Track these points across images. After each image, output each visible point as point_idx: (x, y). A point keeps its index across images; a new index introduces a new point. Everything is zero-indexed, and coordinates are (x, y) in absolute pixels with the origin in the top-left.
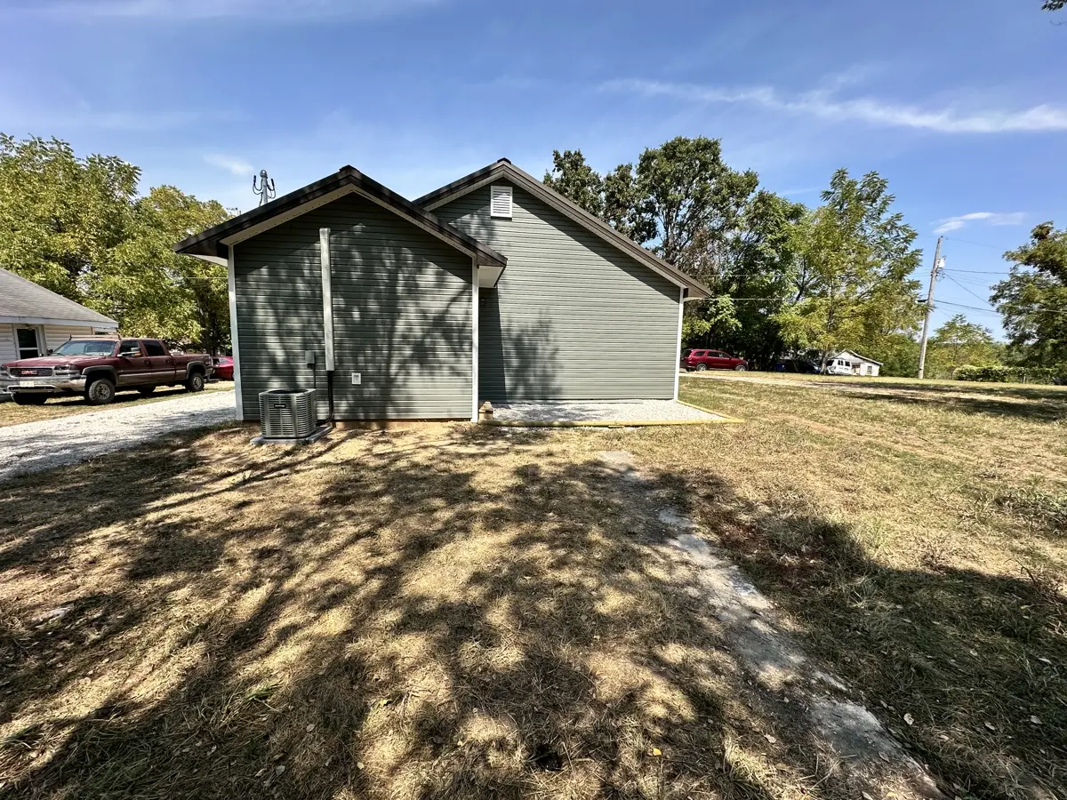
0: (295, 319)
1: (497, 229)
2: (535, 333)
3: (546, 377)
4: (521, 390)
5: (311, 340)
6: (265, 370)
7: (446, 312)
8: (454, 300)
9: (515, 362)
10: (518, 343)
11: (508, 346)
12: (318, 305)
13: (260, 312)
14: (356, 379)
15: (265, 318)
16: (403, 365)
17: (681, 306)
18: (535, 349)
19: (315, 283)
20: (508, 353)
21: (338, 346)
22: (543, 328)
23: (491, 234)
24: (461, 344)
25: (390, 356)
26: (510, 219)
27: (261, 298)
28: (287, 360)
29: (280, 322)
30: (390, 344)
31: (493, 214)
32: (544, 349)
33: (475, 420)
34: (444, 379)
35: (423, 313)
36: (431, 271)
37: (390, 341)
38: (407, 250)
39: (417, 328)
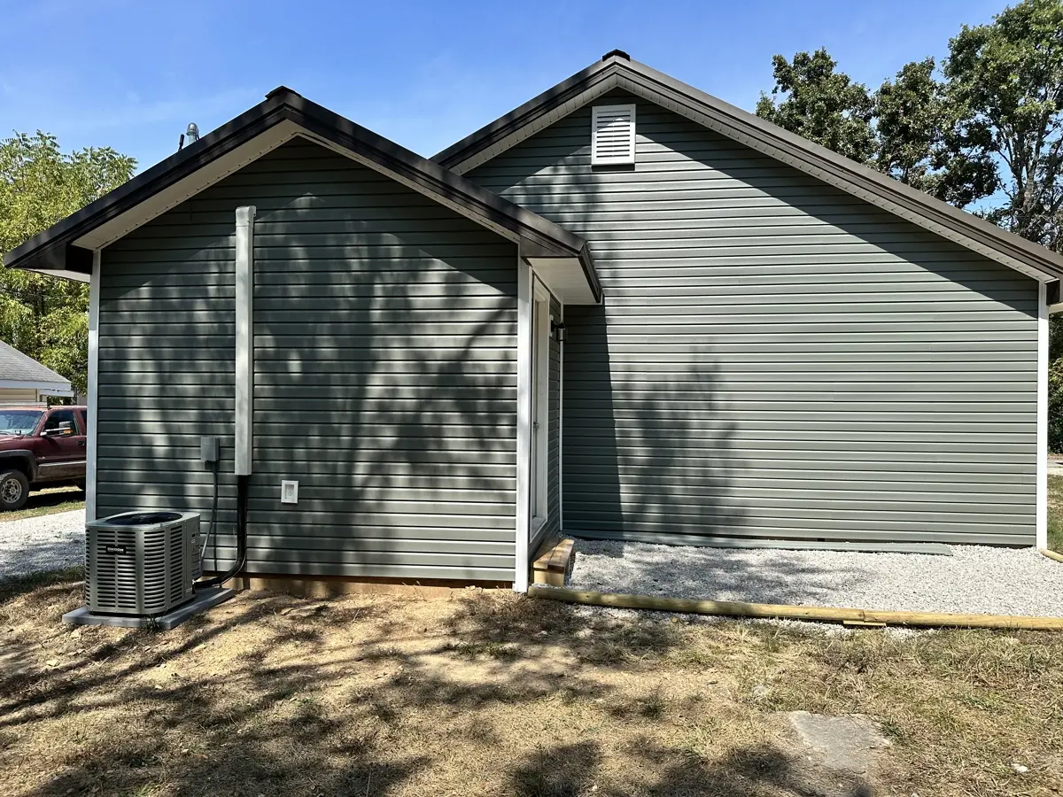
0: (188, 378)
1: (605, 188)
2: (685, 391)
3: (709, 487)
4: (654, 511)
5: (215, 416)
6: (134, 473)
7: (464, 356)
8: (480, 332)
9: (640, 453)
10: (647, 413)
11: (625, 420)
12: (227, 352)
13: (134, 365)
14: (289, 493)
15: (141, 375)
16: (379, 467)
17: (1043, 325)
18: (684, 426)
19: (226, 309)
20: (625, 434)
21: (259, 427)
22: (701, 382)
23: (592, 201)
24: (494, 422)
25: (354, 447)
26: (629, 167)
27: (137, 341)
28: (172, 455)
29: (163, 383)
30: (356, 424)
31: (596, 161)
32: (702, 426)
33: (521, 585)
34: (456, 493)
35: (420, 361)
36: (434, 276)
37: (357, 417)
38: (389, 238)
39: (406, 392)
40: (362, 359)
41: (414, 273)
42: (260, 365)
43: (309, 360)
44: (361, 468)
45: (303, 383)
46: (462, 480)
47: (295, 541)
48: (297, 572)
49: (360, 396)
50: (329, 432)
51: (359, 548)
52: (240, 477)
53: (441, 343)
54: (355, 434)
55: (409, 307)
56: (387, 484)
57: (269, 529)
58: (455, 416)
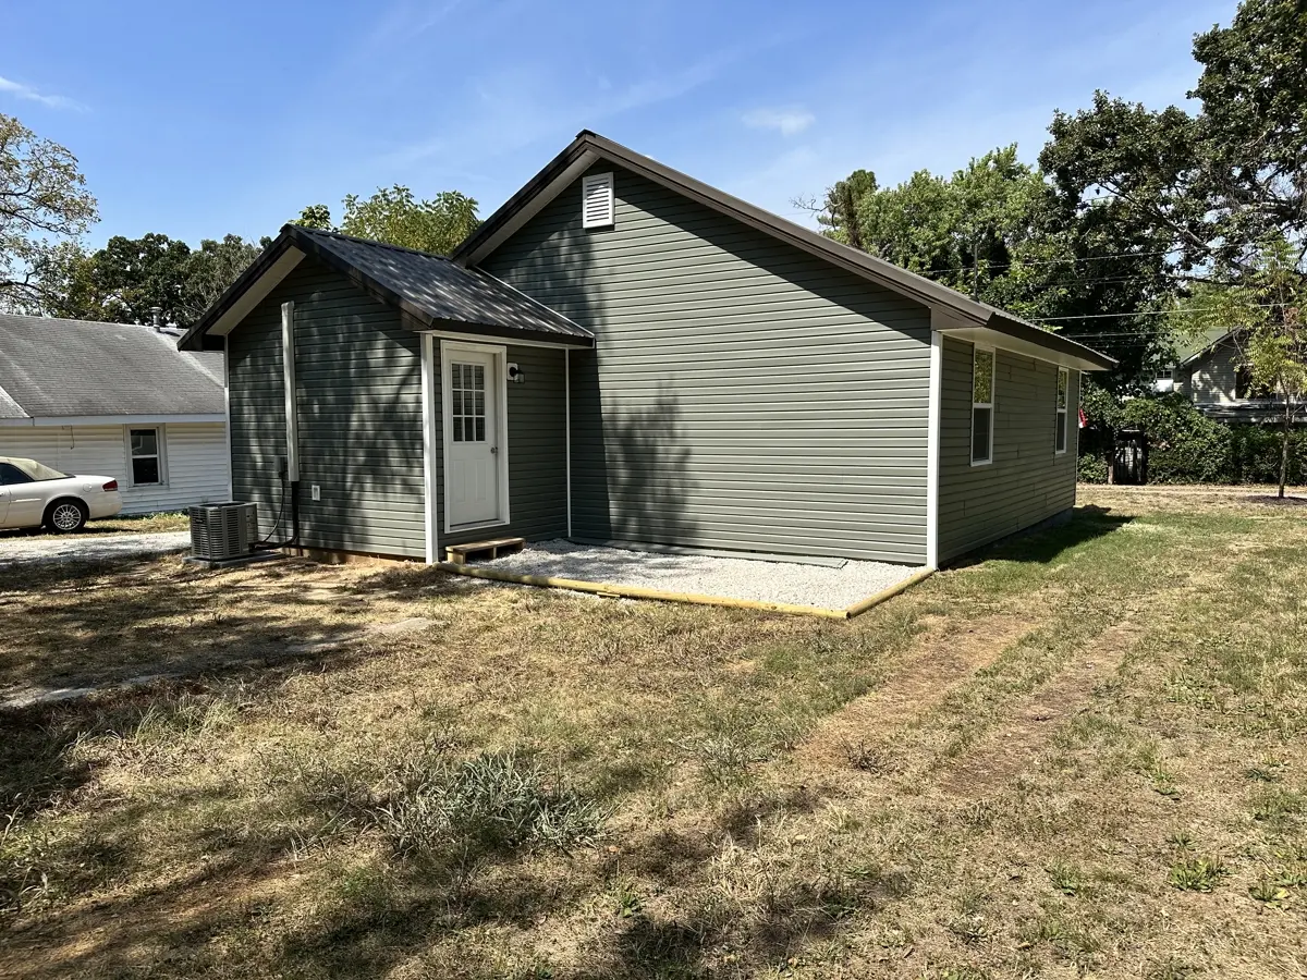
0: (269, 417)
5: (281, 443)
6: (249, 477)
7: (396, 400)
8: (404, 383)
9: (623, 474)
10: (627, 440)
11: (612, 447)
13: (246, 410)
14: (316, 494)
15: (249, 414)
16: (358, 480)
17: (935, 352)
18: (654, 453)
20: (614, 460)
21: (301, 449)
22: (666, 411)
23: (587, 260)
24: (413, 444)
25: (345, 463)
26: (610, 228)
27: (246, 394)
28: (264, 468)
29: (258, 421)
30: (345, 446)
31: (586, 225)
32: (667, 452)
33: (431, 561)
34: (397, 497)
35: (374, 402)
36: (380, 344)
37: (346, 443)
38: (357, 318)
39: (369, 425)
40: (347, 404)
41: (369, 344)
42: (301, 409)
43: (322, 403)
44: (349, 477)
45: (322, 419)
46: (399, 487)
47: (321, 527)
48: (322, 546)
49: (347, 428)
50: (334, 454)
51: (351, 532)
52: (293, 483)
53: (385, 391)
54: (346, 454)
55: (368, 366)
56: (362, 490)
57: (309, 517)
58: (393, 443)
